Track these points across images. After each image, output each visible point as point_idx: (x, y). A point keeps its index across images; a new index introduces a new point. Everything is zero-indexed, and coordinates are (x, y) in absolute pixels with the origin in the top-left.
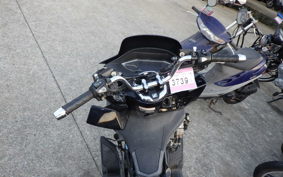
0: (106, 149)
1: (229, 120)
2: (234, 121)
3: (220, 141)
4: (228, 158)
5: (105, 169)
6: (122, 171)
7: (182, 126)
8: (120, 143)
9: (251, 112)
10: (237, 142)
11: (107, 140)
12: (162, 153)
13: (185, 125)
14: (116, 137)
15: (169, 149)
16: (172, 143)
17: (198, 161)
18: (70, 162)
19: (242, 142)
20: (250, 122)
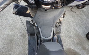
0: (29, 26)
1: (78, 15)
2: (80, 15)
3: (74, 22)
4: (77, 29)
5: (29, 34)
6: (36, 35)
7: (62, 17)
8: (34, 23)
9: (86, 12)
10: (80, 23)
11: (29, 22)
12: (53, 28)
13: (63, 16)
14: (32, 21)
15: (56, 26)
16: (57, 24)
17: (66, 29)
18: (16, 30)
19: (82, 23)
20: (86, 16)
